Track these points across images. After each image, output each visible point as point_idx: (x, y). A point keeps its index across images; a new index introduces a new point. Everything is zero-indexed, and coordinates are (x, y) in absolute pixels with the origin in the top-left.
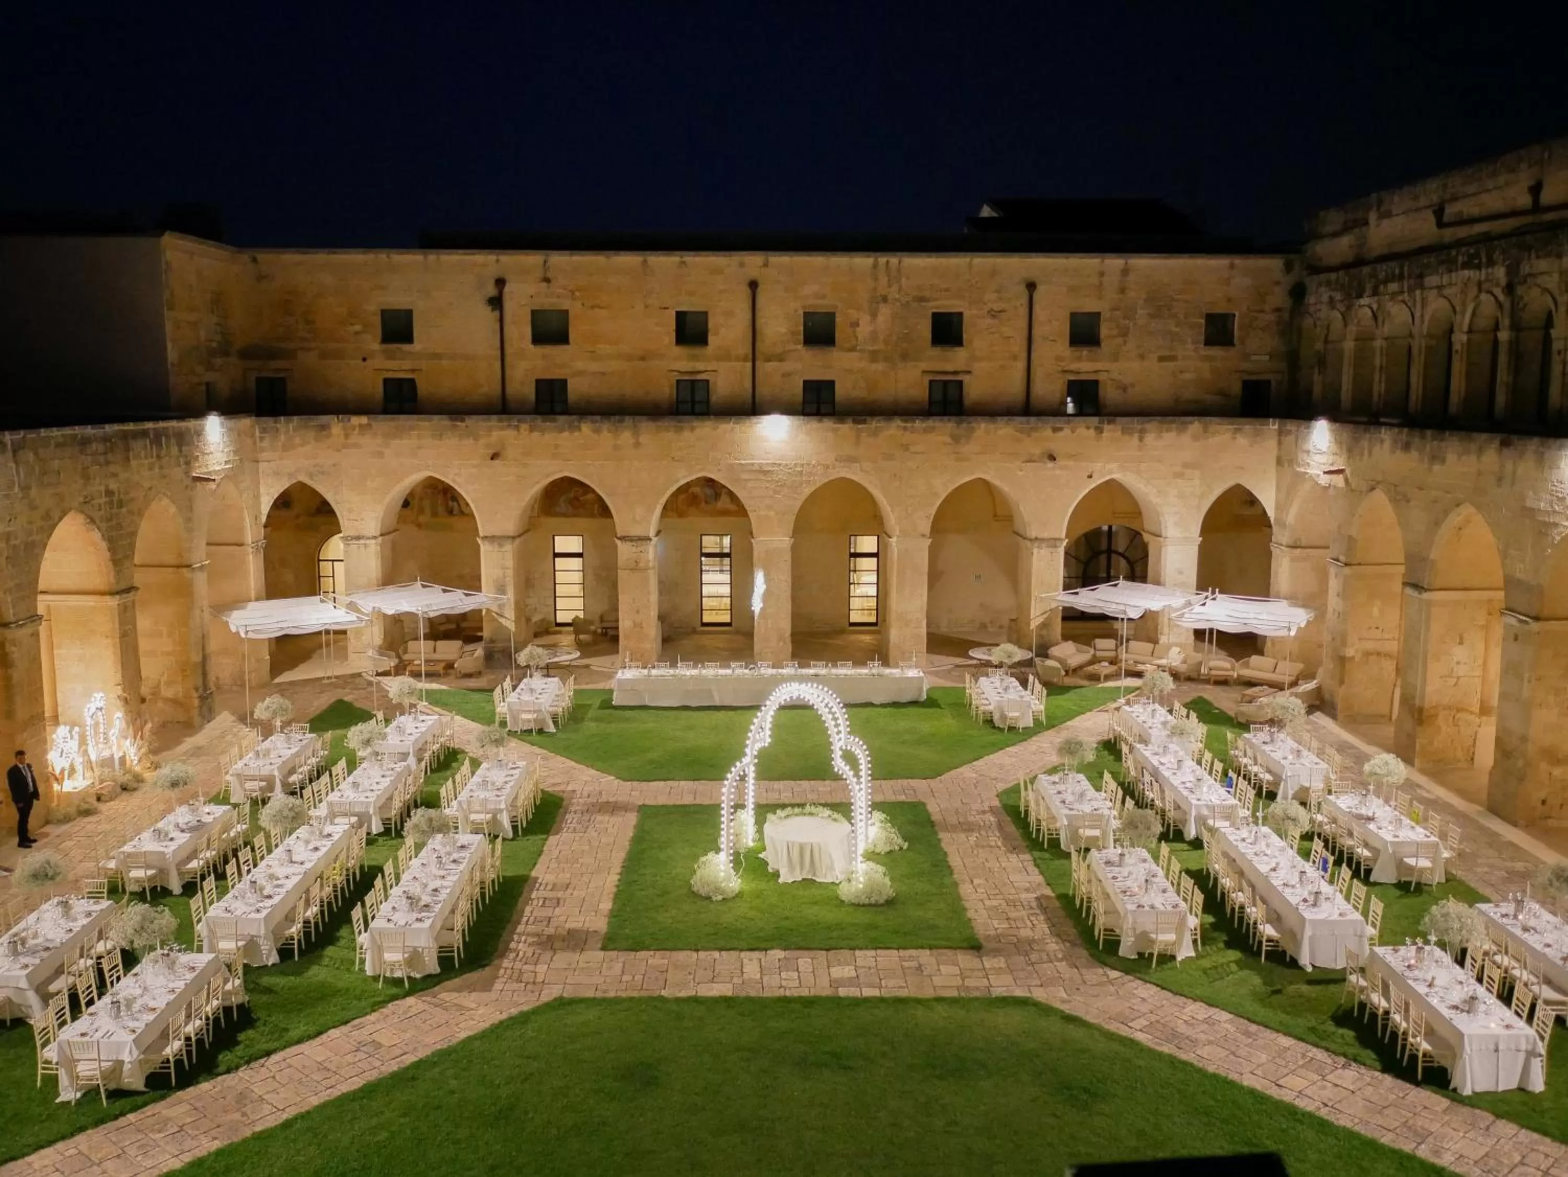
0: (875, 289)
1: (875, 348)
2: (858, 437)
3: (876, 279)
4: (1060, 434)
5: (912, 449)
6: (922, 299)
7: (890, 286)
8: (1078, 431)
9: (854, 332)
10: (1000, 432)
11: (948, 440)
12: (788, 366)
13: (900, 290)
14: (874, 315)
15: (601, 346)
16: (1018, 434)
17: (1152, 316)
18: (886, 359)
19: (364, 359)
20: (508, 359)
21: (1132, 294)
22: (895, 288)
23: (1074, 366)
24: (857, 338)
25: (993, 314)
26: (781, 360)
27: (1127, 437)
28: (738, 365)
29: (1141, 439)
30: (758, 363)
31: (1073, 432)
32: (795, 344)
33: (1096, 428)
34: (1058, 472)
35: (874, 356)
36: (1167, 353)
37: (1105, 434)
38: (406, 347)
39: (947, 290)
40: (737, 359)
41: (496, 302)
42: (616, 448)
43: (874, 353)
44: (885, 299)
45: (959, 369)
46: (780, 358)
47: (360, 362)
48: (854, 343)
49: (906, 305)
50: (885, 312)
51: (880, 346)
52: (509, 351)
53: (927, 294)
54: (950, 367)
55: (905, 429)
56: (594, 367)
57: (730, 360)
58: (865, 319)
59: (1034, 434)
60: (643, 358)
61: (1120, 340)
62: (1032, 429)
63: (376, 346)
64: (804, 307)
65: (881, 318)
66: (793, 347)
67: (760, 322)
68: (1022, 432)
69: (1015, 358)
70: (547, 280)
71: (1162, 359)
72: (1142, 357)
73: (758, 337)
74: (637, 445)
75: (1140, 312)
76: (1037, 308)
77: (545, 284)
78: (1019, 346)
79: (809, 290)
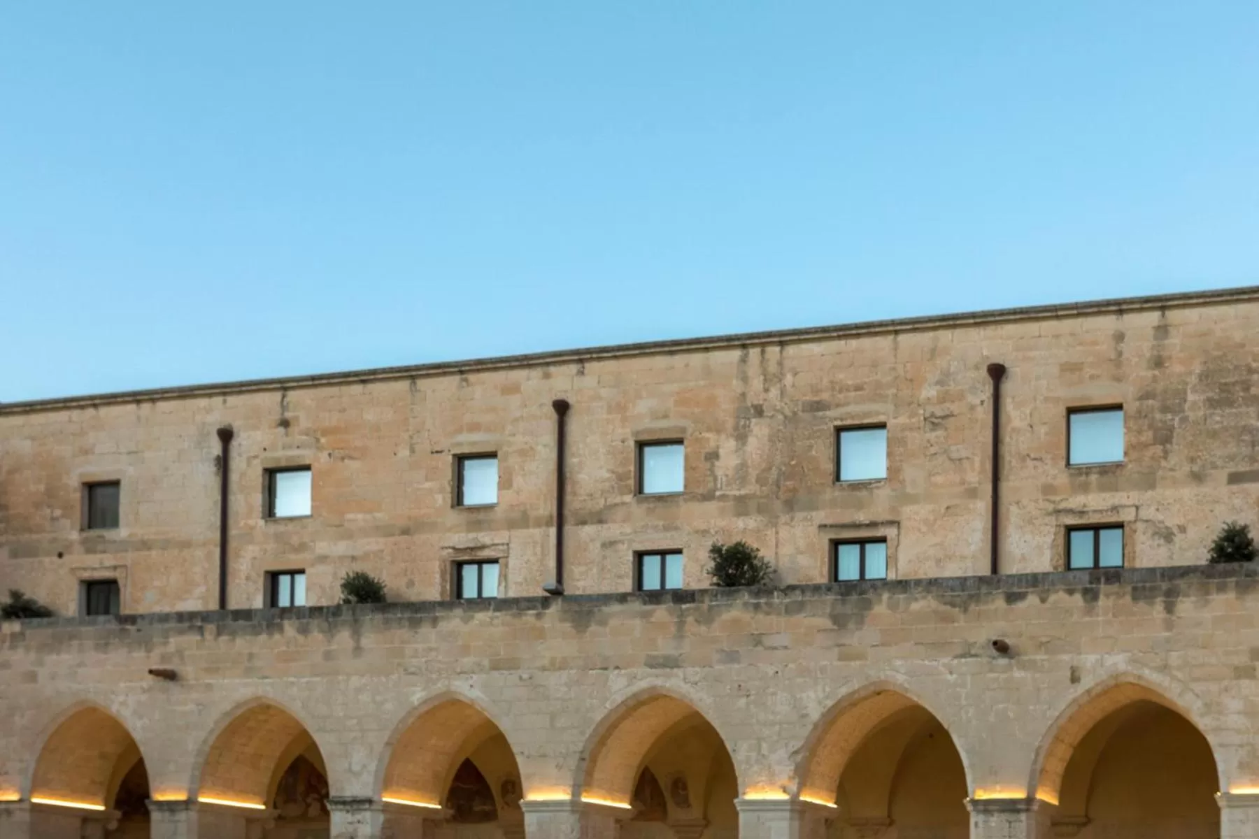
0: (743, 395)
1: (743, 492)
2: (681, 624)
3: (745, 379)
4: (1021, 605)
5: (768, 641)
6: (818, 406)
7: (766, 390)
8: (1053, 598)
9: (712, 470)
10: (915, 606)
11: (827, 623)
12: (612, 530)
13: (783, 393)
14: (741, 437)
15: (350, 516)
16: (943, 608)
17: (1212, 403)
18: (760, 510)
19: (60, 555)
20: (232, 545)
21: (1178, 368)
22: (774, 392)
23: (1076, 501)
24: (715, 479)
25: (934, 422)
26: (601, 522)
27: (1142, 605)
28: (537, 532)
29: (1169, 608)
30: (568, 529)
31: (1043, 601)
32: (622, 494)
33: (1086, 592)
34: (1018, 674)
35: (742, 506)
36: (1243, 467)
37: (1102, 602)
38: (109, 534)
39: (858, 388)
40: (538, 524)
41: (223, 463)
42: (328, 656)
43: (740, 500)
44: (759, 411)
45: (879, 519)
46: (599, 518)
47: (55, 559)
48: (711, 485)
49: (791, 419)
50: (759, 431)
51: (751, 488)
52: (233, 532)
53: (825, 396)
54: (862, 517)
55: (757, 607)
56: (342, 548)
57: (527, 527)
58: (727, 446)
59: (973, 607)
60: (406, 532)
61: (1158, 449)
62: (971, 597)
63: (75, 536)
64: (637, 433)
65: (752, 443)
66: (618, 500)
67: (572, 461)
68: (953, 605)
69: (972, 493)
70: (285, 423)
71: (1235, 478)
72: (1198, 478)
73: (568, 488)
74: (358, 650)
75: (1191, 397)
76: (1008, 406)
77: (281, 430)
78: (977, 473)
79: (643, 406)
